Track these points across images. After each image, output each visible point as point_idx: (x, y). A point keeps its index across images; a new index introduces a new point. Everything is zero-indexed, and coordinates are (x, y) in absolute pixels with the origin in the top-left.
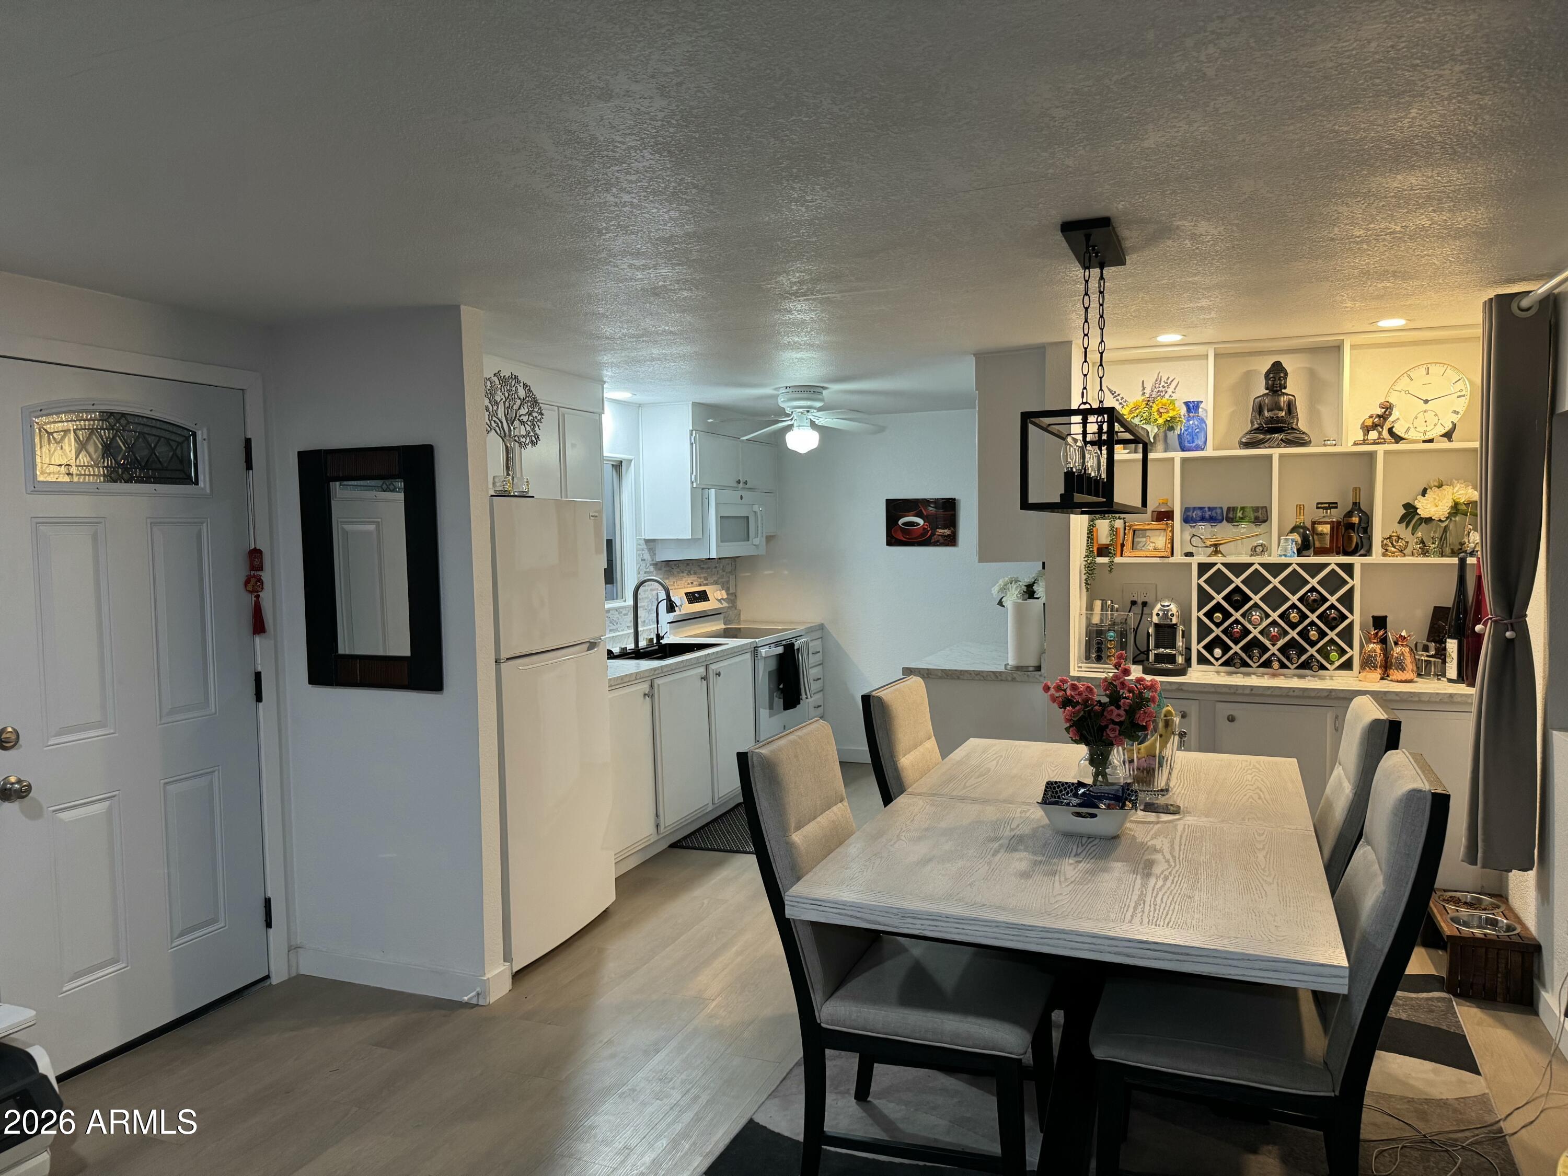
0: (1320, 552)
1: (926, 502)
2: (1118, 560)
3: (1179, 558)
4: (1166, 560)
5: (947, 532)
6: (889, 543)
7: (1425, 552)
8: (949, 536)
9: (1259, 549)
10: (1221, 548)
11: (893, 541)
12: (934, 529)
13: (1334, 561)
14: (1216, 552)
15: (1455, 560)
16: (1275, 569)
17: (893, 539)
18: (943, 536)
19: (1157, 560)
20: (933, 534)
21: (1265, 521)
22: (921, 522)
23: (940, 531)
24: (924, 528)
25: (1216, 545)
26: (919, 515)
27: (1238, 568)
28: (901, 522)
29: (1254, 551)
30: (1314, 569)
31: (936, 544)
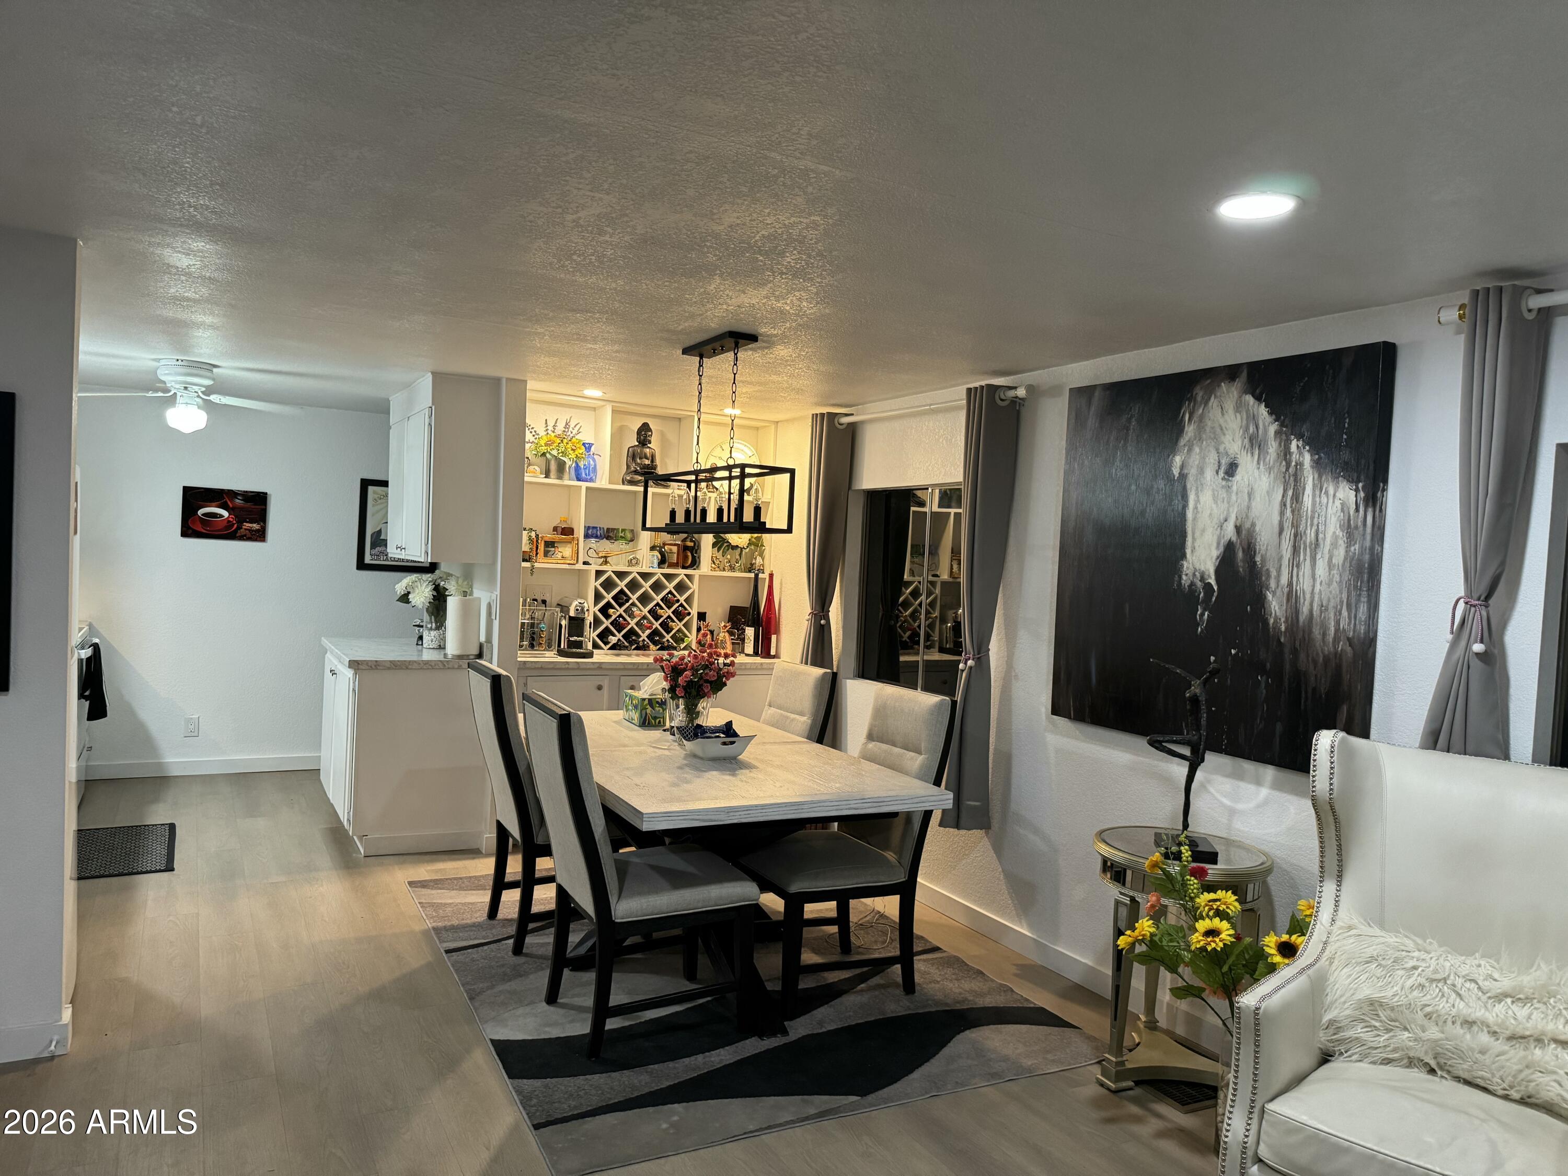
0: (671, 565)
1: (232, 494)
2: (536, 565)
3: (580, 566)
4: (573, 567)
5: (255, 526)
6: (184, 534)
7: (732, 569)
8: (258, 531)
9: (634, 562)
10: (609, 559)
11: (190, 531)
12: (241, 522)
13: (682, 572)
14: (606, 562)
15: (752, 575)
16: (645, 576)
17: (188, 531)
18: (250, 530)
19: (567, 567)
20: (239, 528)
21: (632, 540)
22: (225, 514)
23: (247, 525)
24: (229, 522)
25: (606, 557)
26: (224, 506)
27: (621, 575)
28: (201, 512)
29: (630, 563)
30: (669, 577)
31: (242, 538)
